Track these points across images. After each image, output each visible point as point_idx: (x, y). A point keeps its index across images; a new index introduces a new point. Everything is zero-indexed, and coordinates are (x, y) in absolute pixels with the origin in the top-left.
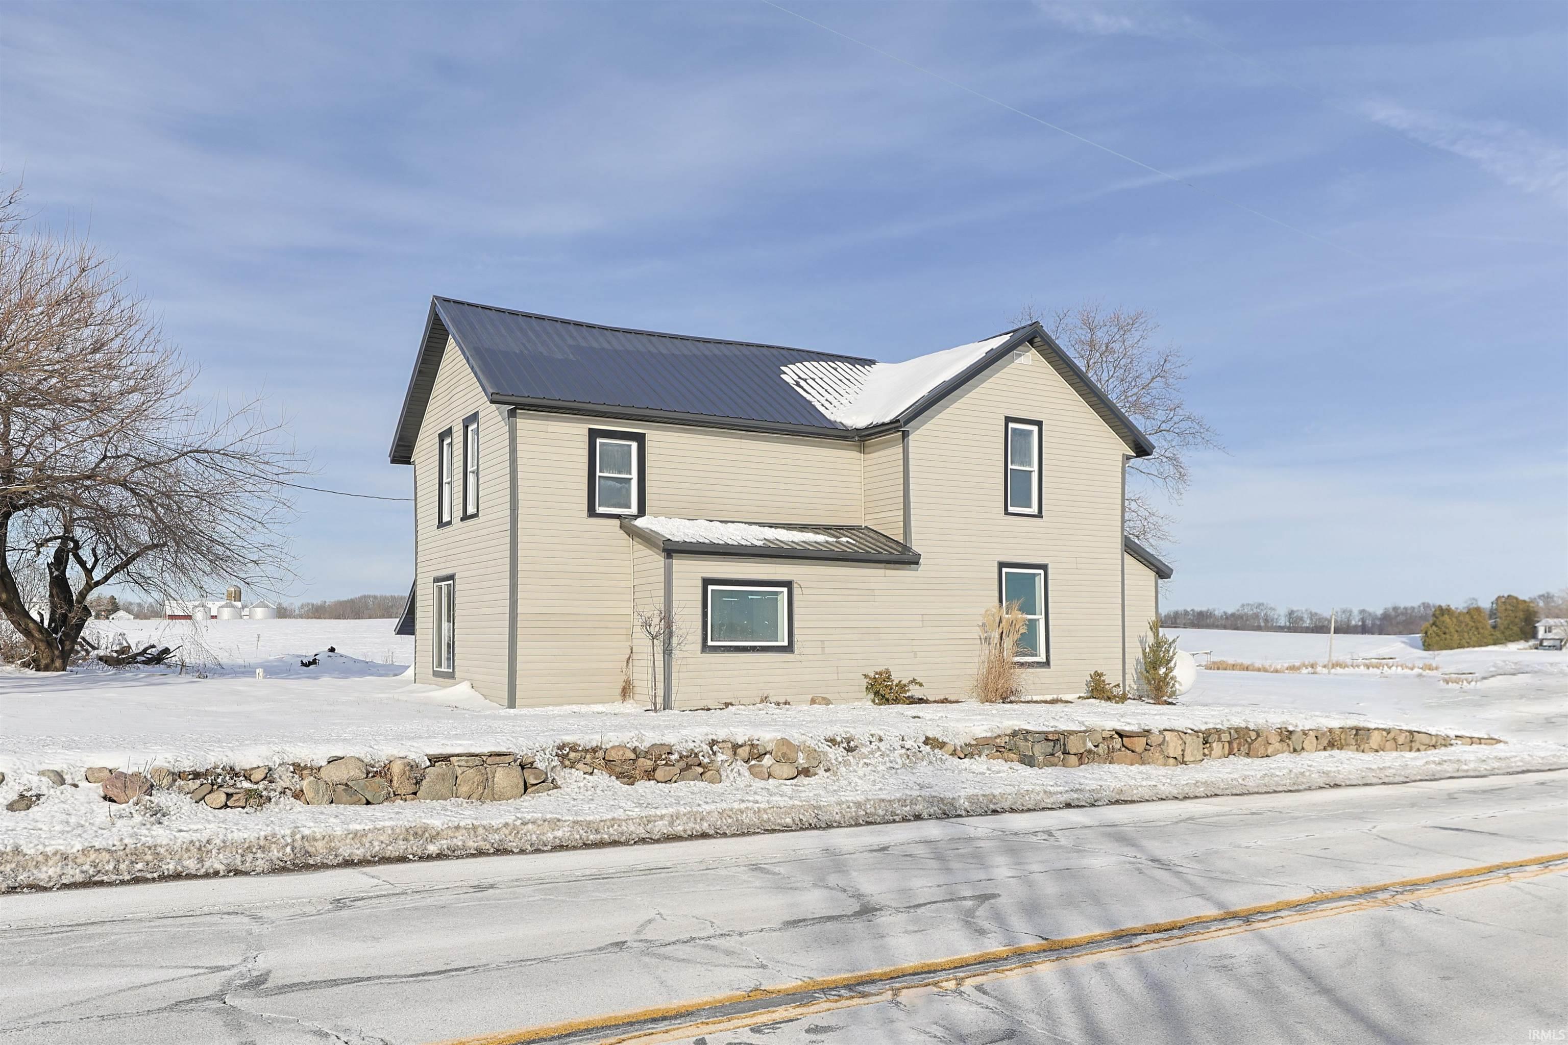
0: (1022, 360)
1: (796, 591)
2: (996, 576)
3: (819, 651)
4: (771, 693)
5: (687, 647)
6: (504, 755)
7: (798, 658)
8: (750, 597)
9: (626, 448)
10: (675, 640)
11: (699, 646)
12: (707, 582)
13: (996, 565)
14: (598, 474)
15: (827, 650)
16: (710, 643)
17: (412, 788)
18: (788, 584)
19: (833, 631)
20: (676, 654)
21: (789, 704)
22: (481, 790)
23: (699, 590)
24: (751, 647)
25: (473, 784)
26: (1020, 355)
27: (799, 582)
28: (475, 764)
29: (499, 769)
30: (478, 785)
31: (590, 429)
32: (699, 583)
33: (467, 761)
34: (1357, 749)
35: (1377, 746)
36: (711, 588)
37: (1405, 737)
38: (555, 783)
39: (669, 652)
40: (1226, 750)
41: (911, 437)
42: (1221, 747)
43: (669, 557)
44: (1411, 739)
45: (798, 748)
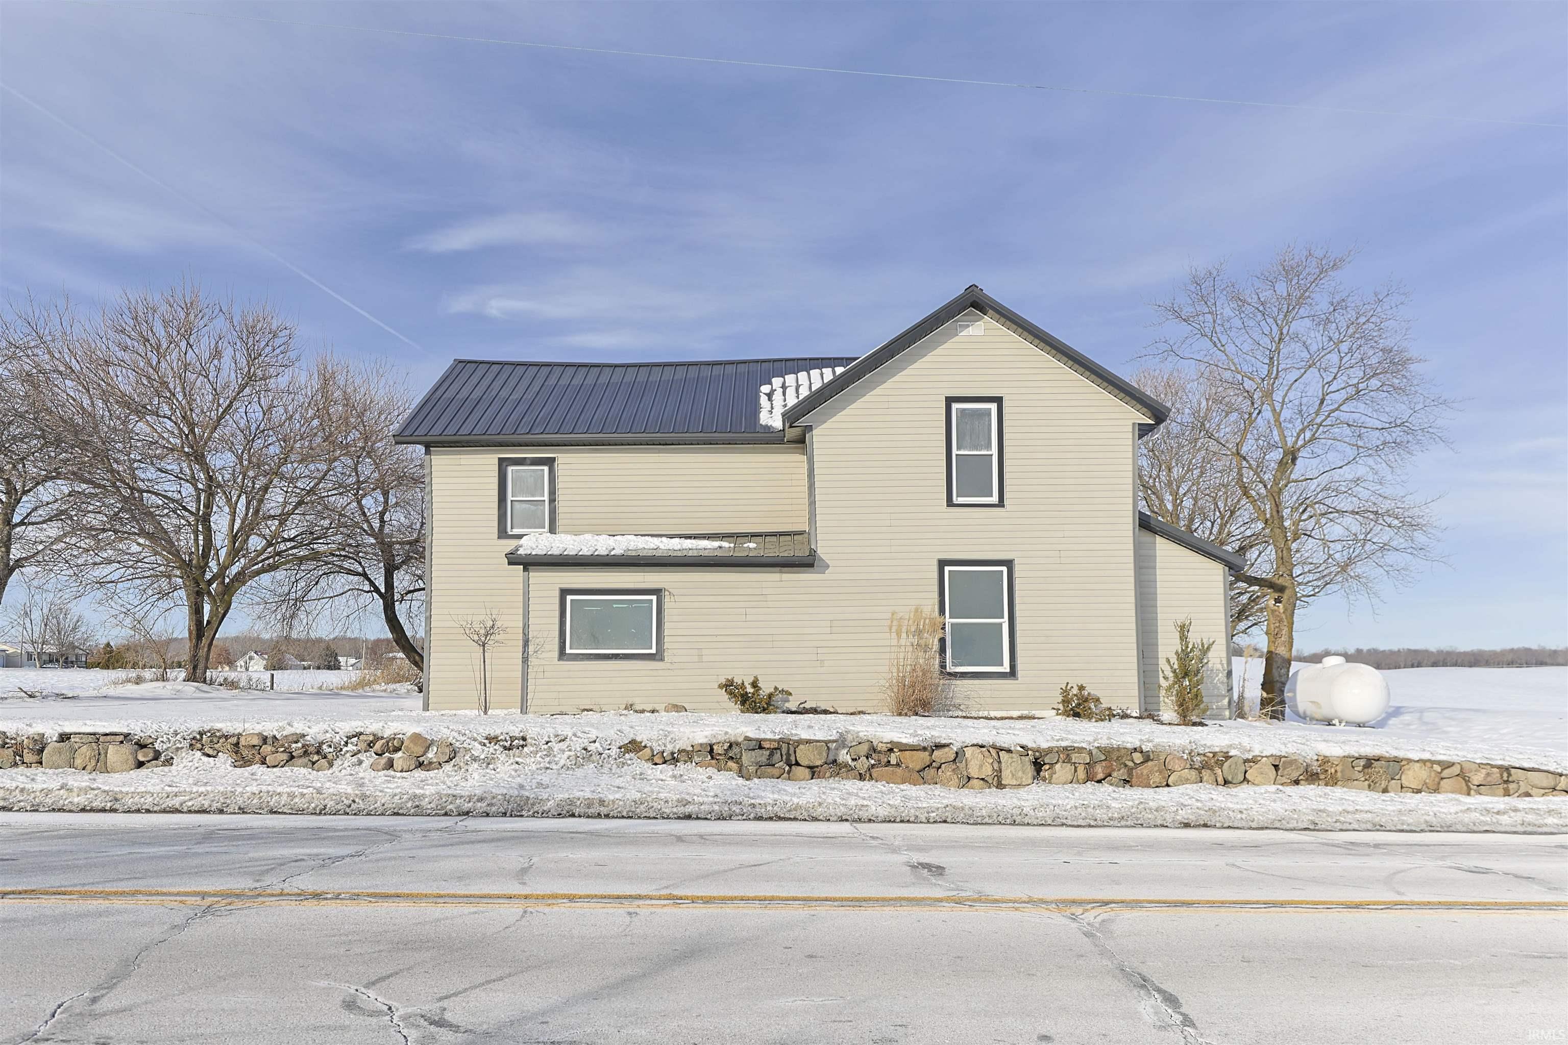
0: (970, 331)
1: (667, 599)
2: (935, 575)
3: (696, 659)
4: (636, 700)
5: (544, 655)
6: (116, 735)
7: (668, 666)
8: (615, 606)
9: (540, 472)
10: (531, 649)
11: (556, 654)
12: (564, 592)
13: (936, 563)
14: (510, 498)
15: (705, 659)
16: (568, 651)
17: (36, 758)
18: (657, 592)
19: (715, 639)
20: (532, 661)
21: (657, 711)
22: (93, 763)
23: (557, 601)
24: (613, 654)
25: (86, 757)
26: (968, 326)
27: (670, 590)
28: (88, 741)
29: (110, 746)
30: (90, 759)
31: (499, 459)
32: (557, 593)
33: (81, 738)
34: (1369, 786)
35: (1418, 785)
36: (569, 598)
37: (1488, 774)
38: (169, 762)
39: (525, 660)
40: (1081, 774)
41: (814, 432)
42: (1071, 770)
43: (525, 569)
44: (1505, 778)
45: (432, 743)
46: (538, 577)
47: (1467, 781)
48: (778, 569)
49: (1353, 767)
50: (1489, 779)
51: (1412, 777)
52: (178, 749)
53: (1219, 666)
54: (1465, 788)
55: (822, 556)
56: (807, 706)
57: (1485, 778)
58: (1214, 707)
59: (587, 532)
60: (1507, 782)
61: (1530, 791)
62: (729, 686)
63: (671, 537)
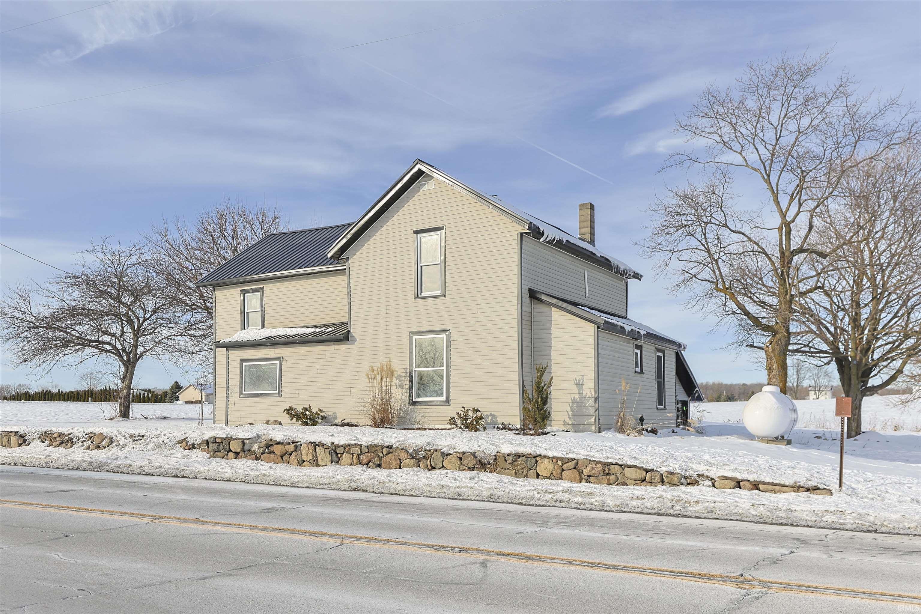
0: (426, 187)
2: (408, 341)
3: (296, 395)
4: (270, 419)
5: (234, 395)
7: (284, 400)
8: (262, 367)
9: (258, 296)
10: (229, 391)
11: (239, 394)
12: (242, 361)
13: (408, 334)
14: (246, 311)
16: (243, 392)
18: (280, 359)
19: (304, 384)
20: (230, 398)
23: (239, 366)
24: (261, 394)
26: (425, 184)
29: (11, 437)
31: (246, 290)
32: (239, 362)
34: (516, 473)
35: (547, 474)
36: (244, 364)
37: (593, 468)
38: (28, 444)
39: (227, 397)
40: (355, 461)
41: (350, 261)
42: (350, 457)
43: (227, 350)
44: (607, 471)
45: (106, 437)
46: (232, 353)
47: (581, 473)
48: (332, 343)
49: (506, 461)
50: (593, 472)
51: (544, 467)
52: (34, 439)
53: (590, 395)
54: (578, 477)
55: (353, 334)
56: (345, 422)
57: (590, 471)
58: (586, 423)
59: (281, 326)
60: (608, 474)
61: (626, 482)
62: (290, 411)
63: (302, 327)
